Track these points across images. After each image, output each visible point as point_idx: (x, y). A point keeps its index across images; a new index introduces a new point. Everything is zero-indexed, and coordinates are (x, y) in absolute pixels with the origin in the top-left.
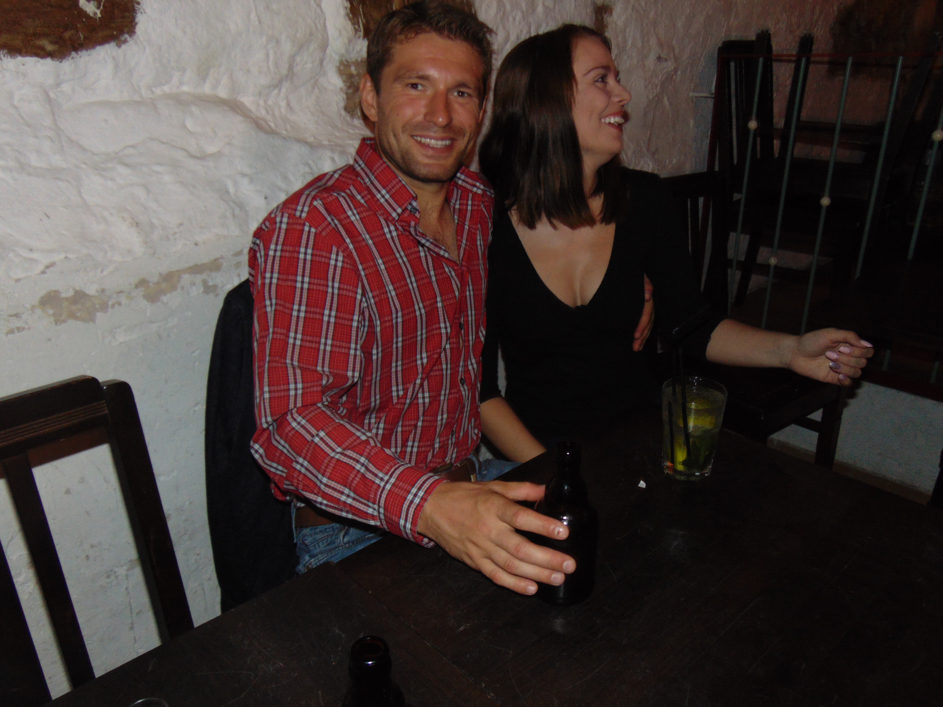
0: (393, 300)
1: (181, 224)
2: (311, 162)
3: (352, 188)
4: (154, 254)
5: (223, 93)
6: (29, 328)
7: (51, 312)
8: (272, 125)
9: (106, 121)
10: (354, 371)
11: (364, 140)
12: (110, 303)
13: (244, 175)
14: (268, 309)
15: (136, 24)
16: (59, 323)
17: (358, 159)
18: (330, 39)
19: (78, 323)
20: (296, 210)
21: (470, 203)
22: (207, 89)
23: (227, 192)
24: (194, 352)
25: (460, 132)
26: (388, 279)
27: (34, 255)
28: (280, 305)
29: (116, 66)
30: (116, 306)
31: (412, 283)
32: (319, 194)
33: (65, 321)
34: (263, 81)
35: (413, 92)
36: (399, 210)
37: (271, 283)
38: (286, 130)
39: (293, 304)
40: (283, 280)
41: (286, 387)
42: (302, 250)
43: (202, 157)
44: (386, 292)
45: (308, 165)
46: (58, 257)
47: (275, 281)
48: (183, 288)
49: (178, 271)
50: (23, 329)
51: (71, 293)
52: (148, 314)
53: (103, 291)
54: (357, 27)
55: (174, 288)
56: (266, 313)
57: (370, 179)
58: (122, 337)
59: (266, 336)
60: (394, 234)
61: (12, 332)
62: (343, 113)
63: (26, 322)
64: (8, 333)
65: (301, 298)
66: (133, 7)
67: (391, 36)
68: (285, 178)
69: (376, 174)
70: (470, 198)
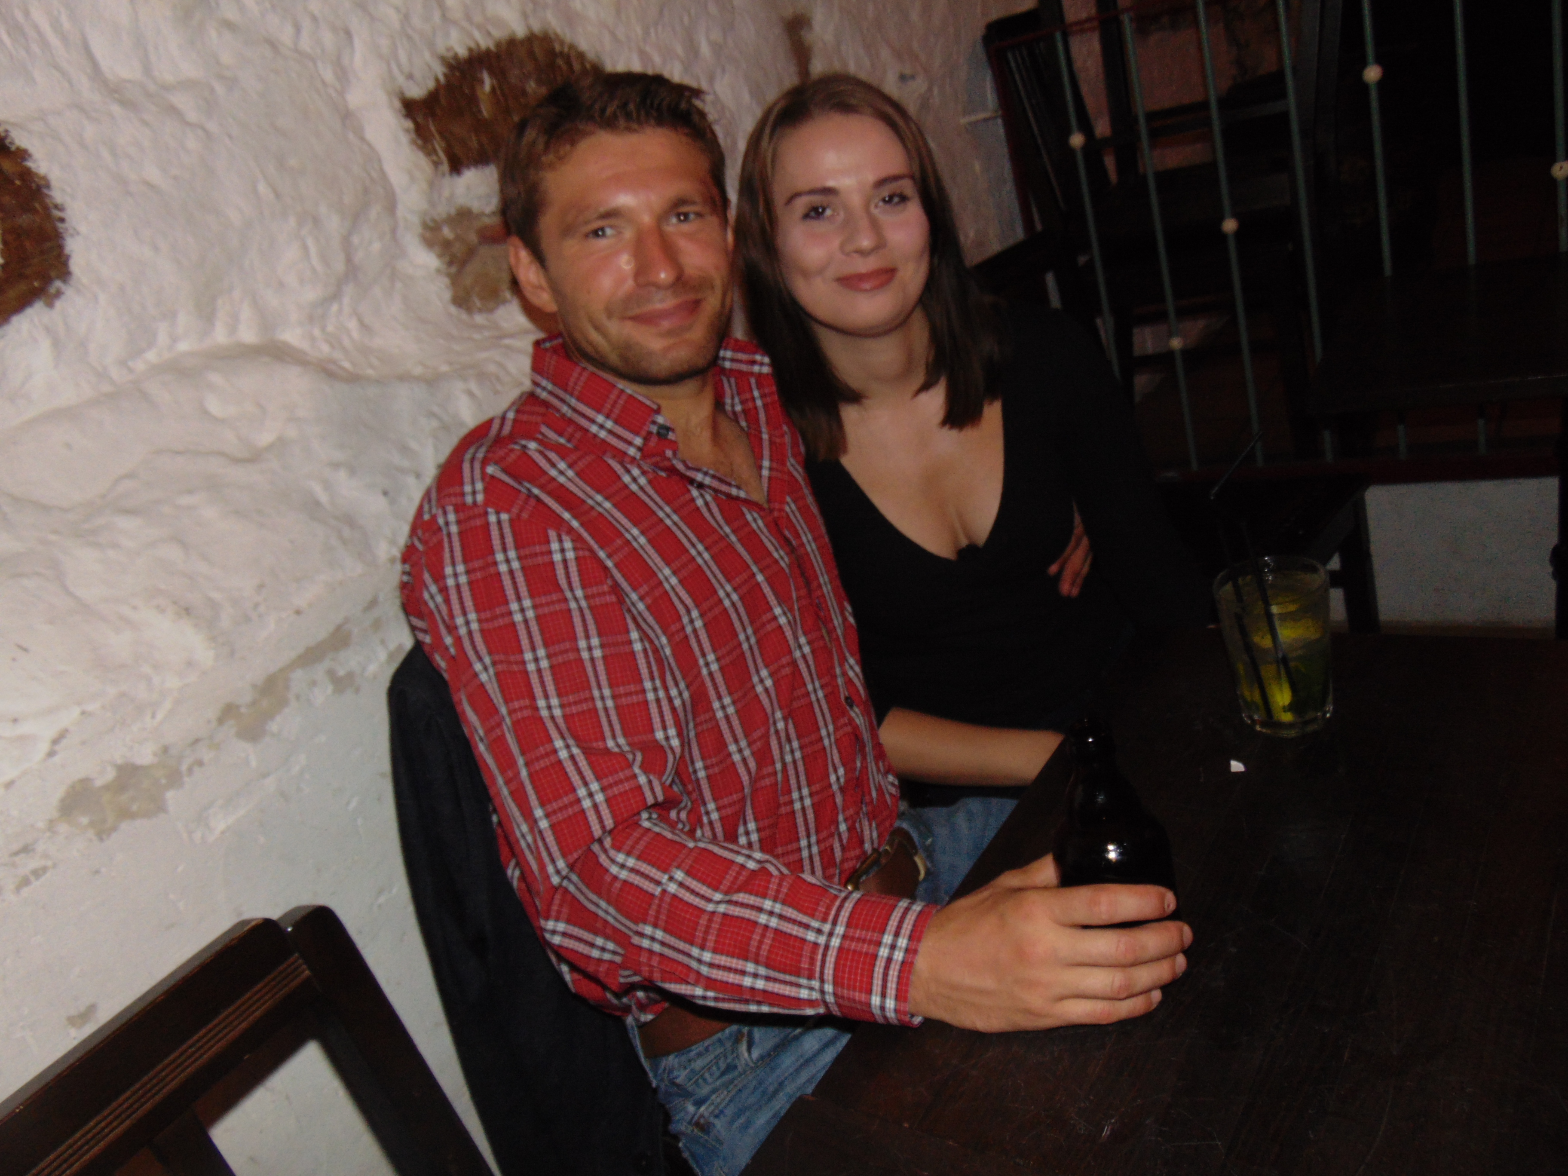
0: (677, 594)
1: (261, 586)
2: (435, 409)
3: (544, 429)
4: (232, 653)
5: (248, 335)
6: (55, 866)
7: (85, 820)
8: (347, 365)
9: (69, 446)
10: (665, 728)
11: (537, 344)
12: (184, 767)
13: (336, 466)
14: (484, 677)
15: (68, 257)
16: (104, 837)
17: (539, 379)
18: (398, 191)
19: (138, 823)
20: (463, 494)
21: (756, 393)
22: (220, 336)
23: (317, 503)
24: (348, 803)
25: (703, 284)
26: (658, 560)
27: (24, 728)
28: (501, 662)
29: (57, 344)
30: (196, 769)
31: (701, 554)
32: (490, 455)
33: (114, 829)
34: (311, 294)
35: (602, 243)
36: (638, 441)
37: (470, 633)
38: (372, 367)
39: (521, 652)
40: (487, 620)
41: (571, 797)
42: (500, 557)
43: (254, 457)
44: (661, 583)
45: (432, 415)
46: (69, 717)
47: (475, 626)
48: (298, 697)
49: (282, 670)
50: (44, 869)
51: (110, 775)
52: (254, 763)
53: (166, 750)
54: (435, 158)
55: (283, 703)
56: (482, 685)
57: (569, 406)
58: (220, 823)
59: (499, 725)
60: (643, 481)
61: (25, 882)
62: (453, 309)
63: (46, 856)
64: (18, 889)
65: (530, 637)
66: (55, 229)
67: (533, 161)
68: (404, 449)
69: (576, 393)
70: (754, 386)
